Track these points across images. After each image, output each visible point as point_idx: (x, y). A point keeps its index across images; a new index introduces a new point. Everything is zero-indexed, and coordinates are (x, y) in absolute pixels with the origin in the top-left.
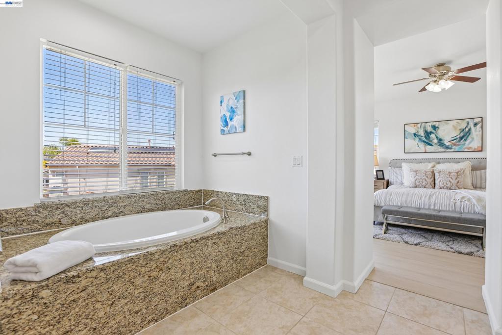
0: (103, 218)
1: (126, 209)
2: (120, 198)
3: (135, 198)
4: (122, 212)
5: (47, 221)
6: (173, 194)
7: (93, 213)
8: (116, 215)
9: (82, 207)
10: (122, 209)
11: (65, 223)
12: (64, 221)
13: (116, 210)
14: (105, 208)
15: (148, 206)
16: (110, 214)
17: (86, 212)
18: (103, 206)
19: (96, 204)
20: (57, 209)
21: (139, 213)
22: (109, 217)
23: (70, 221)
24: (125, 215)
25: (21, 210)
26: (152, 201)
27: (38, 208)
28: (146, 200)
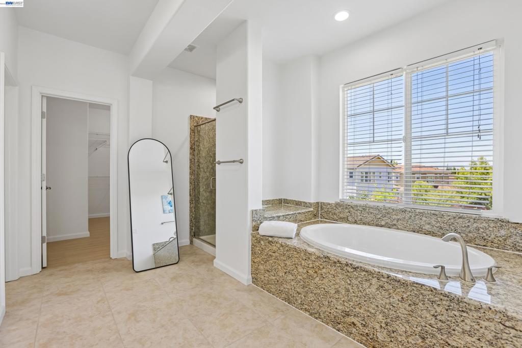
0: (377, 225)
1: (399, 222)
2: (393, 210)
3: (410, 214)
4: (395, 225)
5: (341, 215)
6: (471, 220)
7: (370, 218)
8: (389, 226)
9: (361, 211)
10: (395, 222)
11: (350, 220)
12: (350, 219)
13: (389, 221)
14: (379, 217)
15: (427, 227)
16: (383, 223)
17: (364, 216)
18: (377, 214)
19: (371, 210)
20: (346, 208)
21: (414, 232)
22: (382, 226)
23: (354, 221)
24: (398, 229)
25: (329, 204)
26: (434, 223)
27: (338, 205)
28: (424, 219)
